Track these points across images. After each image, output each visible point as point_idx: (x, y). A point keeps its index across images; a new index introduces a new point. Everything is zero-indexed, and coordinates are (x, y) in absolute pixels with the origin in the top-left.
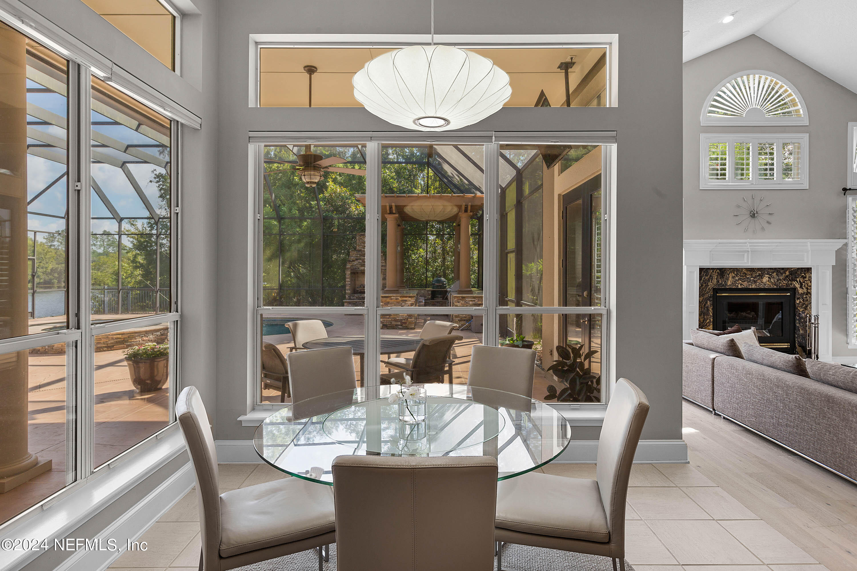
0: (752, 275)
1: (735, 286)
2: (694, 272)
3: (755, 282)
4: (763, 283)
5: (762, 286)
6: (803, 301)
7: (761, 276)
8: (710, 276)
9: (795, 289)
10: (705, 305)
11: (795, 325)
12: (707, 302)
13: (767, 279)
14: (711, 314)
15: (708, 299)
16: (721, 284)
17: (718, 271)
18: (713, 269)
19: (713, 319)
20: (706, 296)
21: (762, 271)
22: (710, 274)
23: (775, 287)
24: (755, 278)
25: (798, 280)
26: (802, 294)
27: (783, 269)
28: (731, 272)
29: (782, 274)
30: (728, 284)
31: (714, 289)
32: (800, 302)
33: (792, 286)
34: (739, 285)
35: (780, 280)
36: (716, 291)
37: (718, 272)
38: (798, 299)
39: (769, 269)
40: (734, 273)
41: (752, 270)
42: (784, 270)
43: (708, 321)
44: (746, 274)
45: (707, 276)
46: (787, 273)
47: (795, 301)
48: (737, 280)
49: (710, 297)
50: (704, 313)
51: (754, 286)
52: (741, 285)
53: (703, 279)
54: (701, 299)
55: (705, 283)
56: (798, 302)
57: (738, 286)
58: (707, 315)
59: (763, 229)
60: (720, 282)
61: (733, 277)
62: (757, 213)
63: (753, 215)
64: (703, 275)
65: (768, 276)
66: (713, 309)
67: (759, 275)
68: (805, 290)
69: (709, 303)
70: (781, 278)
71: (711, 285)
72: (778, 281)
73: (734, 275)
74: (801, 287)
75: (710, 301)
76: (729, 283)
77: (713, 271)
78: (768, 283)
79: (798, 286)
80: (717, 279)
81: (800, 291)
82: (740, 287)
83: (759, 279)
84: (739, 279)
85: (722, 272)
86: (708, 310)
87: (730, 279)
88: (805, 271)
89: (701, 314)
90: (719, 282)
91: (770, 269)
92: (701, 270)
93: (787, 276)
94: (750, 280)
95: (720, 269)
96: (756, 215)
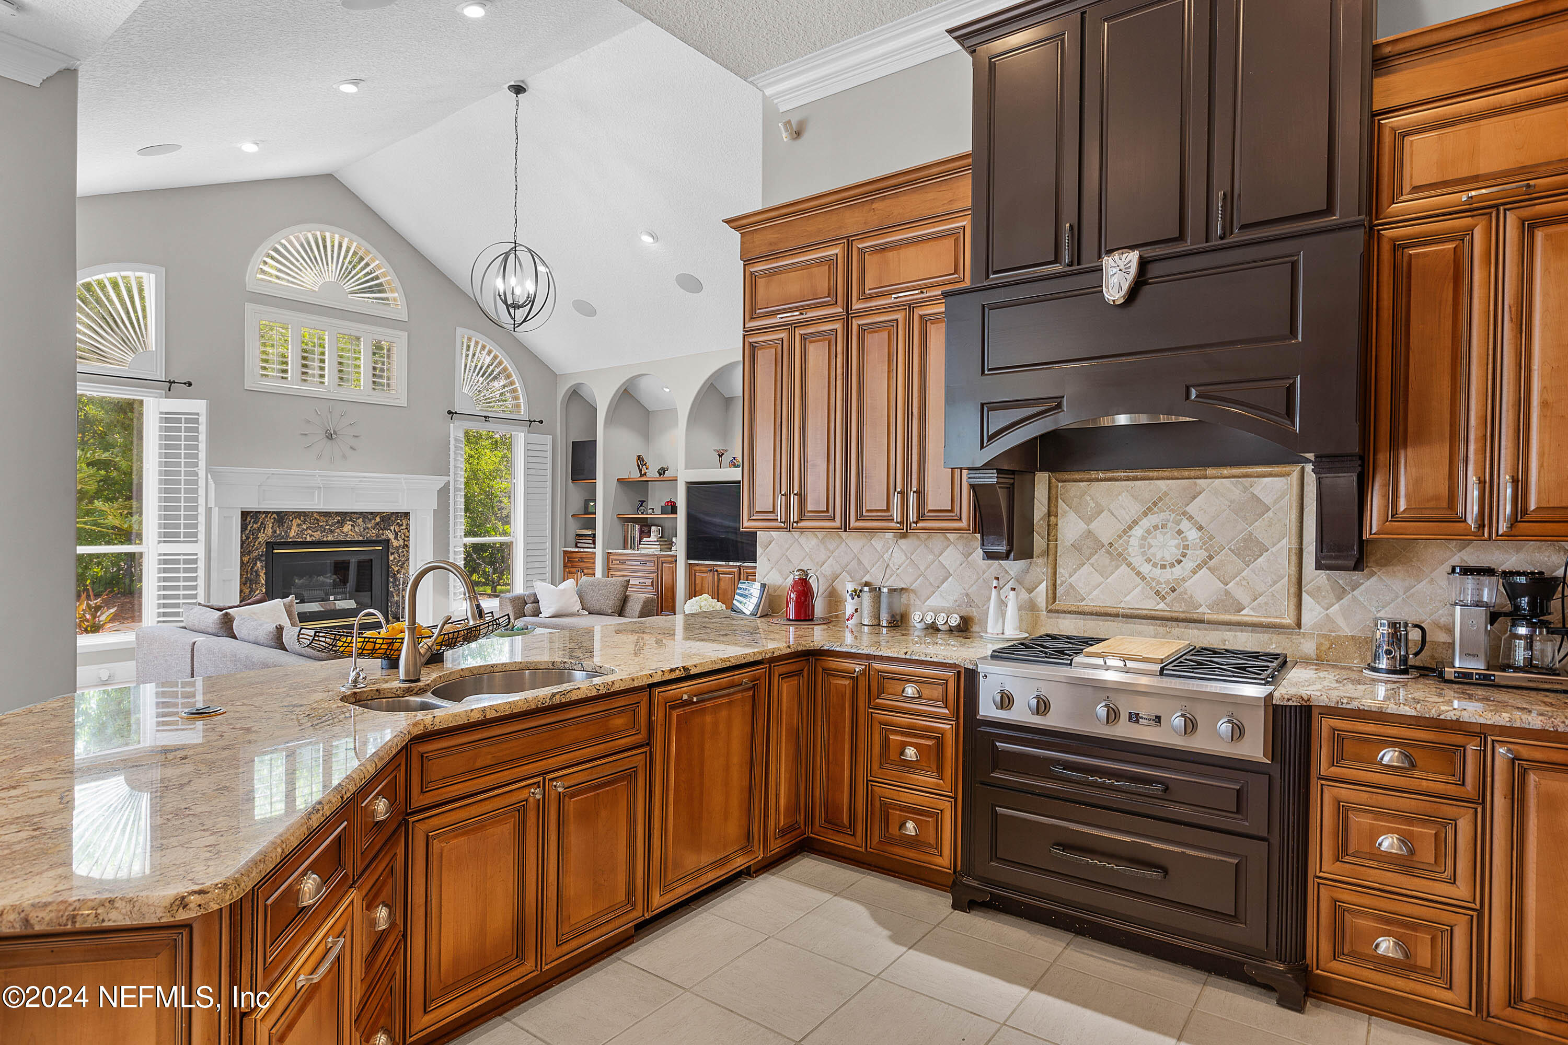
0: (327, 521)
1: (302, 538)
2: (232, 517)
3: (332, 532)
4: (343, 533)
5: (341, 538)
6: (399, 557)
7: (341, 523)
8: (262, 523)
9: (388, 541)
10: (253, 568)
11: (388, 590)
12: (256, 563)
13: (350, 527)
14: (263, 582)
15: (258, 558)
16: (280, 535)
17: (275, 515)
18: (266, 513)
19: (266, 588)
20: (255, 554)
21: (344, 516)
22: (261, 520)
23: (361, 538)
24: (331, 526)
25: (392, 528)
26: (397, 548)
27: (372, 513)
28: (296, 518)
29: (370, 520)
30: (291, 536)
31: (267, 543)
32: (395, 558)
33: (384, 537)
34: (308, 536)
35: (368, 528)
36: (270, 545)
37: (274, 518)
38: (392, 554)
39: (352, 513)
40: (300, 519)
41: (327, 514)
42: (374, 514)
43: (258, 592)
44: (318, 520)
45: (257, 523)
46: (378, 519)
47: (388, 556)
48: (304, 529)
49: (262, 555)
50: (250, 581)
51: (330, 538)
52: (311, 536)
53: (249, 528)
54: (246, 559)
55: (253, 534)
56: (391, 558)
57: (305, 538)
58: (256, 583)
59: (344, 457)
60: (278, 532)
61: (298, 525)
62: (335, 433)
63: (330, 437)
64: (250, 522)
65: (350, 523)
66: (265, 574)
67: (338, 522)
68: (401, 542)
69: (259, 564)
70: (369, 526)
71: (262, 537)
72: (365, 529)
73: (299, 522)
74: (396, 538)
75: (261, 561)
76: (292, 534)
77: (266, 516)
78: (350, 533)
79: (391, 536)
80: (272, 528)
81: (395, 543)
82: (309, 539)
83: (337, 528)
84: (307, 528)
85: (281, 517)
86: (258, 575)
87: (294, 527)
88: (401, 516)
89: (246, 581)
90: (276, 532)
91: (354, 513)
92: (245, 515)
93: (377, 524)
94: (325, 529)
95: (278, 513)
96: (334, 436)
